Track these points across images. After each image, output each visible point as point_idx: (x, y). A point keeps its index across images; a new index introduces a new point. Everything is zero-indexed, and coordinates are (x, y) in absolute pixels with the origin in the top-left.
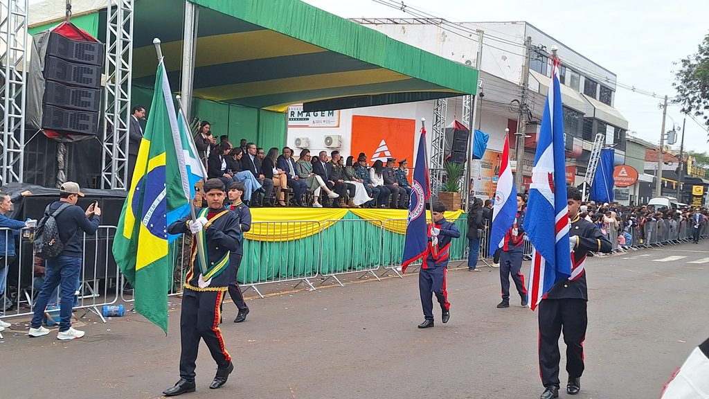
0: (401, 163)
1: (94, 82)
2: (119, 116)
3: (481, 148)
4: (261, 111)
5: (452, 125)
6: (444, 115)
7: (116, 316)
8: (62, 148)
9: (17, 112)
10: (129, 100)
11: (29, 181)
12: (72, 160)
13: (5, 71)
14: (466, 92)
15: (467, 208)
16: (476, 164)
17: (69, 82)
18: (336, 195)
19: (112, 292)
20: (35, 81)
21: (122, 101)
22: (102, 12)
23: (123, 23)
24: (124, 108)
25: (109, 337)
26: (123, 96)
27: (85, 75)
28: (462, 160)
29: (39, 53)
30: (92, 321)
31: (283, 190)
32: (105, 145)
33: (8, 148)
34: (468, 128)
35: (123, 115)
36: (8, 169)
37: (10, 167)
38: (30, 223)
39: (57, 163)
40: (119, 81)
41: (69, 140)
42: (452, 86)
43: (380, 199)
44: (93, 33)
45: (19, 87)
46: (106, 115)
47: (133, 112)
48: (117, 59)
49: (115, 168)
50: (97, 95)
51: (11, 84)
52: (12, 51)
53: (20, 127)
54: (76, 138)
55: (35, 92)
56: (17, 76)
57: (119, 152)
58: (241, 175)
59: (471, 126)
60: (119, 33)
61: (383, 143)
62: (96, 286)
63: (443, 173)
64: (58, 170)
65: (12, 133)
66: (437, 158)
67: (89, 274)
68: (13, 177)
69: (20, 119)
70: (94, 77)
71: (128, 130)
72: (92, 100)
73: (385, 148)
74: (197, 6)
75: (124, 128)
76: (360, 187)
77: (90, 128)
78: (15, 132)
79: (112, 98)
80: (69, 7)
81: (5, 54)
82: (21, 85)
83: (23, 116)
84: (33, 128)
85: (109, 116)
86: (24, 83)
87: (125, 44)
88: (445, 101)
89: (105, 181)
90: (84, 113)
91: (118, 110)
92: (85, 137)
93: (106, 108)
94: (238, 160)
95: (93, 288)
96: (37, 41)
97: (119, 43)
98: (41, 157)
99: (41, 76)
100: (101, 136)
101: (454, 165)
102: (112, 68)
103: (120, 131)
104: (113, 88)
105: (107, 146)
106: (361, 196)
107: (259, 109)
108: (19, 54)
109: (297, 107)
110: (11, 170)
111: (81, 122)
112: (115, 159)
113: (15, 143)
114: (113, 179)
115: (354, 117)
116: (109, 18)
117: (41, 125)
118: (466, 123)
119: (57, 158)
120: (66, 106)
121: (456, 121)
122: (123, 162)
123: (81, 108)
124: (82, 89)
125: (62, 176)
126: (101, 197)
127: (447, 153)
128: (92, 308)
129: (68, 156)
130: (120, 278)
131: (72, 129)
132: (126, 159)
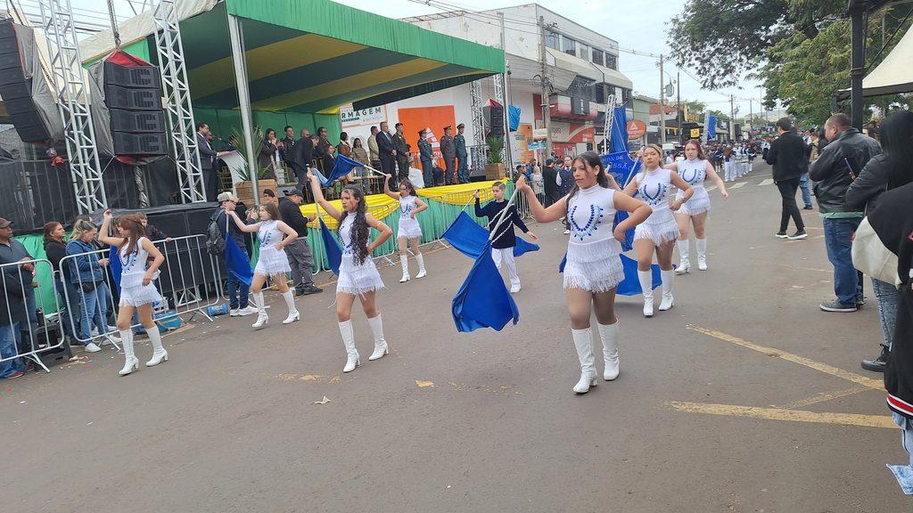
1: (156, 104)
2: (186, 134)
3: (515, 120)
4: (316, 115)
5: (488, 103)
6: (479, 97)
7: (221, 314)
8: (138, 171)
9: (88, 143)
10: (192, 117)
12: (151, 184)
13: (67, 105)
14: (497, 71)
15: (511, 176)
16: (512, 135)
17: (131, 108)
19: (213, 295)
20: (99, 111)
21: (185, 120)
22: (150, 38)
23: (172, 45)
24: (188, 126)
25: (218, 333)
26: (185, 115)
27: (146, 99)
28: (501, 134)
29: (97, 83)
30: (201, 321)
32: (178, 163)
33: (87, 178)
34: (503, 105)
35: (190, 133)
36: (91, 198)
37: (93, 196)
39: (137, 185)
40: (179, 101)
41: (142, 163)
42: (483, 66)
43: (434, 178)
44: (145, 58)
45: (84, 118)
46: (173, 135)
47: (197, 130)
48: (173, 80)
49: (192, 184)
50: (161, 116)
51: (76, 117)
52: (70, 85)
53: (93, 157)
54: (149, 160)
55: (101, 122)
56: (81, 110)
57: (193, 168)
59: (505, 101)
60: (170, 55)
61: (428, 130)
62: (197, 291)
63: (487, 148)
64: (139, 193)
65: (87, 164)
66: (479, 135)
67: (189, 282)
68: (98, 205)
69: (92, 149)
70: (154, 99)
71: (196, 146)
72: (157, 122)
73: (432, 135)
74: (239, 18)
77: (161, 148)
78: (90, 162)
79: (175, 118)
80: (117, 36)
81: (64, 89)
82: (86, 117)
83: (94, 146)
84: (106, 156)
85: (176, 135)
86: (88, 114)
87: (178, 64)
88: (478, 82)
89: (185, 196)
91: (183, 128)
92: (158, 158)
93: (172, 128)
95: (194, 294)
96: (93, 73)
97: (171, 64)
98: (120, 184)
99: (104, 106)
100: (172, 155)
101: (495, 139)
102: (170, 89)
103: (190, 148)
104: (175, 108)
105: (180, 163)
107: (313, 114)
108: (78, 87)
109: (347, 108)
110: (95, 198)
111: (151, 144)
112: (190, 174)
113: (92, 173)
114: (192, 192)
115: (401, 112)
116: (158, 42)
117: (113, 151)
118: (500, 100)
119: (135, 182)
120: (134, 131)
121: (491, 100)
123: (151, 131)
124: (146, 113)
125: (144, 198)
126: (184, 211)
127: (487, 129)
128: (198, 310)
129: (146, 178)
130: (218, 281)
131: (143, 152)
132: (201, 173)
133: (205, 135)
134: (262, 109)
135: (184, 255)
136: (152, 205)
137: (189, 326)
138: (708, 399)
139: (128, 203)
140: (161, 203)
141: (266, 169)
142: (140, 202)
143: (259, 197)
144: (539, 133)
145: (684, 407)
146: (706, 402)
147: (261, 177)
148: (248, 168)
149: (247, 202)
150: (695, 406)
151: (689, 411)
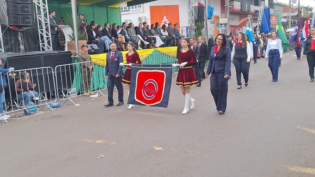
0: (175, 25)
1: (30, 1)
2: (44, 16)
3: (211, 14)
4: (108, 8)
5: (197, 4)
6: (192, 1)
7: (57, 107)
8: (20, 34)
10: (47, 8)
11: (7, 51)
12: (25, 41)
16: (208, 21)
17: (18, 2)
18: (148, 43)
19: (53, 97)
20: (2, 3)
21: (44, 9)
24: (45, 12)
25: (56, 117)
26: (44, 6)
28: (203, 21)
30: (47, 110)
31: (124, 43)
32: (39, 30)
34: (204, 5)
35: (45, 15)
38: (11, 69)
39: (19, 41)
41: (23, 30)
43: (168, 43)
46: (37, 16)
47: (50, 14)
49: (46, 41)
50: (32, 6)
54: (25, 28)
55: (3, 9)
57: (46, 33)
58: (103, 38)
61: (165, 17)
62: (46, 95)
63: (195, 27)
64: (19, 45)
66: (191, 21)
67: (42, 90)
71: (49, 22)
72: (30, 9)
73: (166, 20)
75: (47, 21)
76: (158, 38)
77: (31, 23)
79: (39, 8)
84: (4, 26)
85: (39, 16)
89: (42, 47)
90: (27, 16)
91: (42, 13)
92: (29, 27)
94: (101, 31)
95: (44, 96)
98: (11, 39)
99: (5, 1)
100: (37, 27)
101: (200, 23)
103: (45, 23)
104: (39, 3)
105: (40, 31)
106: (159, 42)
107: (107, 7)
109: (124, 5)
111: (26, 20)
112: (45, 37)
114: (45, 46)
115: (151, 7)
117: (8, 24)
118: (203, 3)
119: (18, 39)
120: (19, 13)
121: (198, 3)
122: (49, 37)
123: (27, 14)
125: (22, 47)
126: (41, 54)
127: (196, 18)
128: (46, 105)
129: (23, 37)
130: (56, 90)
131: (22, 24)
132: (50, 36)
133: (53, 17)
134: (81, 4)
135: (40, 77)
136: (26, 51)
137: (41, 112)
138: (307, 165)
139: (14, 50)
140: (30, 51)
141: (82, 35)
142: (19, 49)
143: (78, 49)
144: (222, 21)
145: (294, 169)
146: (306, 167)
147: (80, 39)
148: (73, 34)
149: (72, 51)
150: (300, 169)
151: (297, 171)
